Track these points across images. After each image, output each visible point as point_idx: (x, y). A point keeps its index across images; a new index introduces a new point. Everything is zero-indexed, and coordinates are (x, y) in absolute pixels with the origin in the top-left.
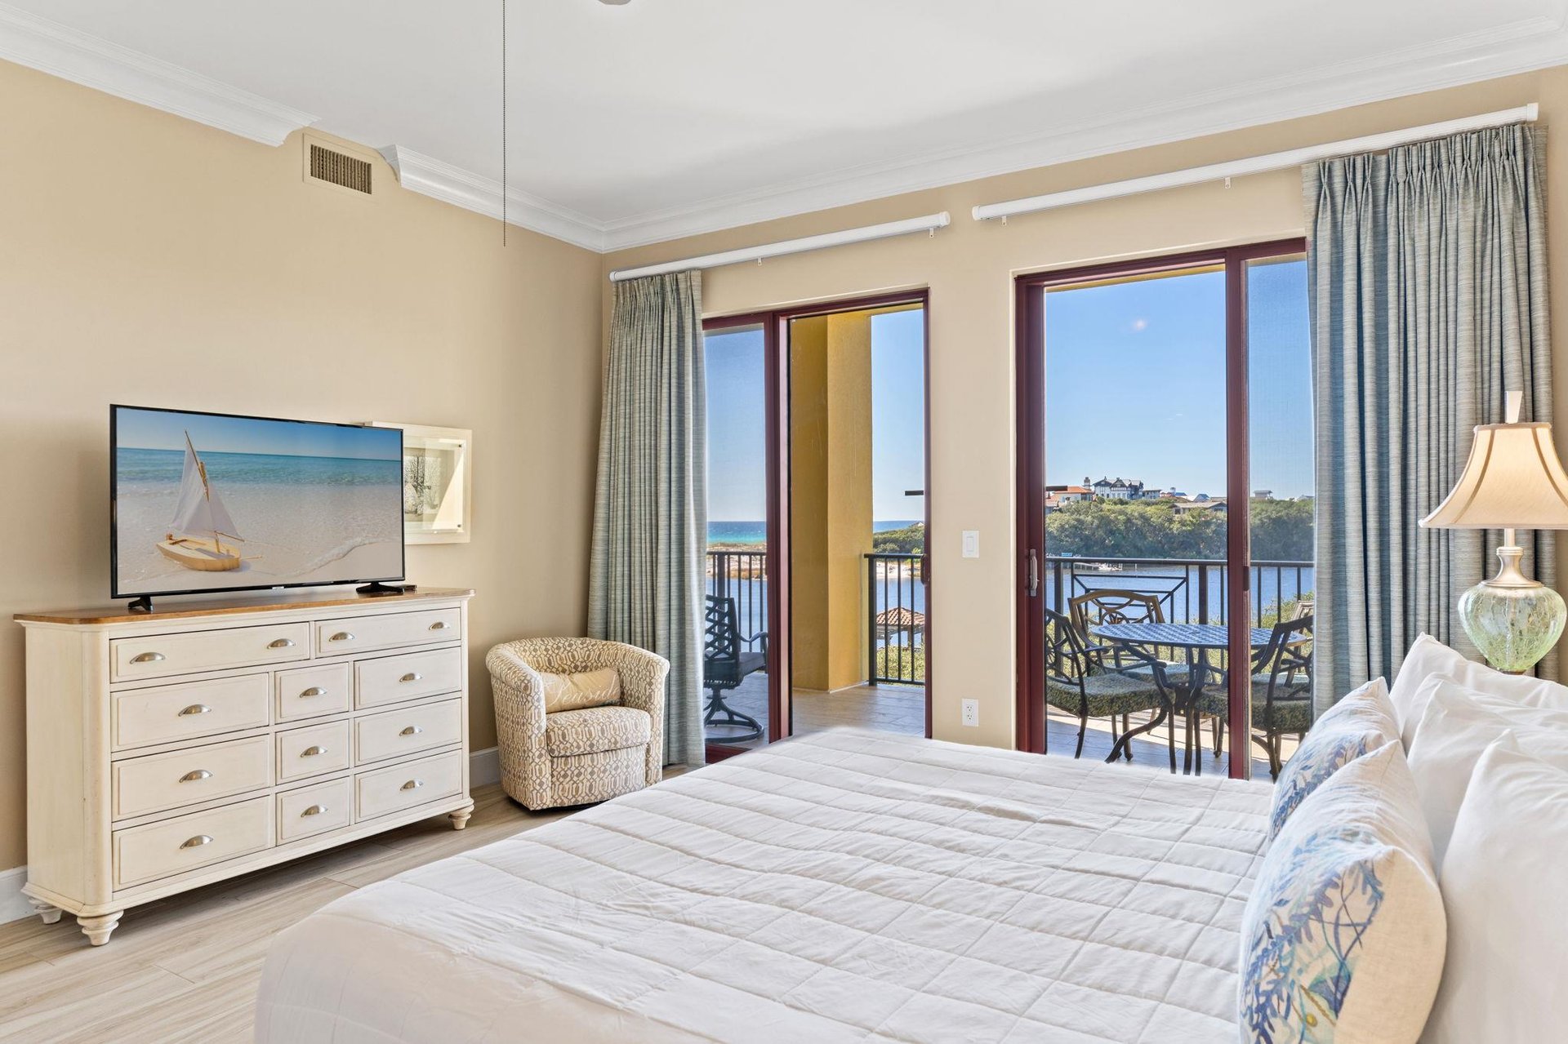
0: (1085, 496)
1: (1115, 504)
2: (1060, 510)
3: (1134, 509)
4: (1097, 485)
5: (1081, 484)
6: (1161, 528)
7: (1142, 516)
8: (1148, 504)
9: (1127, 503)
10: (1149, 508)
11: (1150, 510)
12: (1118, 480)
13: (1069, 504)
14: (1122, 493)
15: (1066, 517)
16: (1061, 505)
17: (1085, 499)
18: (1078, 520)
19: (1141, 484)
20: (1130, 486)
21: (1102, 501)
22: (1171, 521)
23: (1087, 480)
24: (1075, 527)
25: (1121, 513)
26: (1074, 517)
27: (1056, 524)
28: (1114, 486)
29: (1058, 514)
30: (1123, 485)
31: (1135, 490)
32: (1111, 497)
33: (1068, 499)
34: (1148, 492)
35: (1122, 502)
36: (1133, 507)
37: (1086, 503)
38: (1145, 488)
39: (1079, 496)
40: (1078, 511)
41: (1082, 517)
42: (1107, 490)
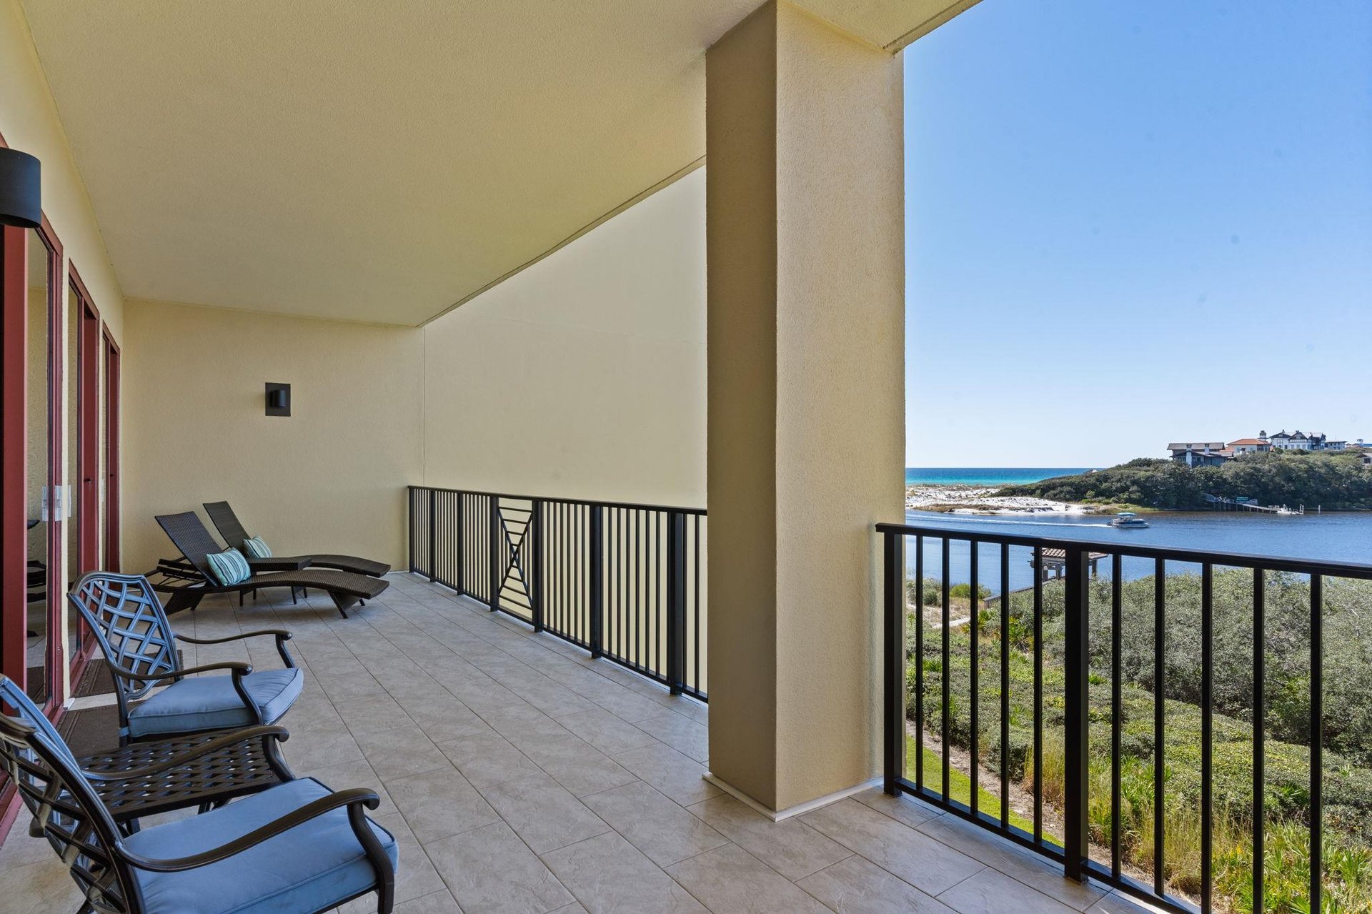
0: (1260, 447)
1: (1295, 454)
2: (1235, 460)
3: (1317, 458)
4: (1273, 437)
5: (1256, 436)
6: (1349, 475)
7: (1326, 465)
8: (1332, 454)
9: (1307, 453)
10: (1333, 458)
11: (1335, 460)
12: (1298, 433)
13: (1245, 454)
14: (1301, 445)
15: (1242, 465)
16: (1235, 455)
17: (1262, 449)
18: (1254, 468)
19: (1324, 437)
20: (1311, 438)
21: (1281, 452)
22: (1360, 469)
23: (1263, 433)
24: (1252, 475)
25: (1302, 462)
26: (1250, 465)
27: (1231, 472)
28: (1293, 438)
29: (1233, 463)
30: (1303, 438)
31: (1317, 442)
32: (1290, 448)
33: (1244, 450)
34: (1331, 443)
35: (1302, 452)
36: (1316, 457)
37: (1263, 453)
38: (1328, 440)
39: (1255, 448)
40: (1254, 460)
41: (1258, 466)
42: (1285, 442)
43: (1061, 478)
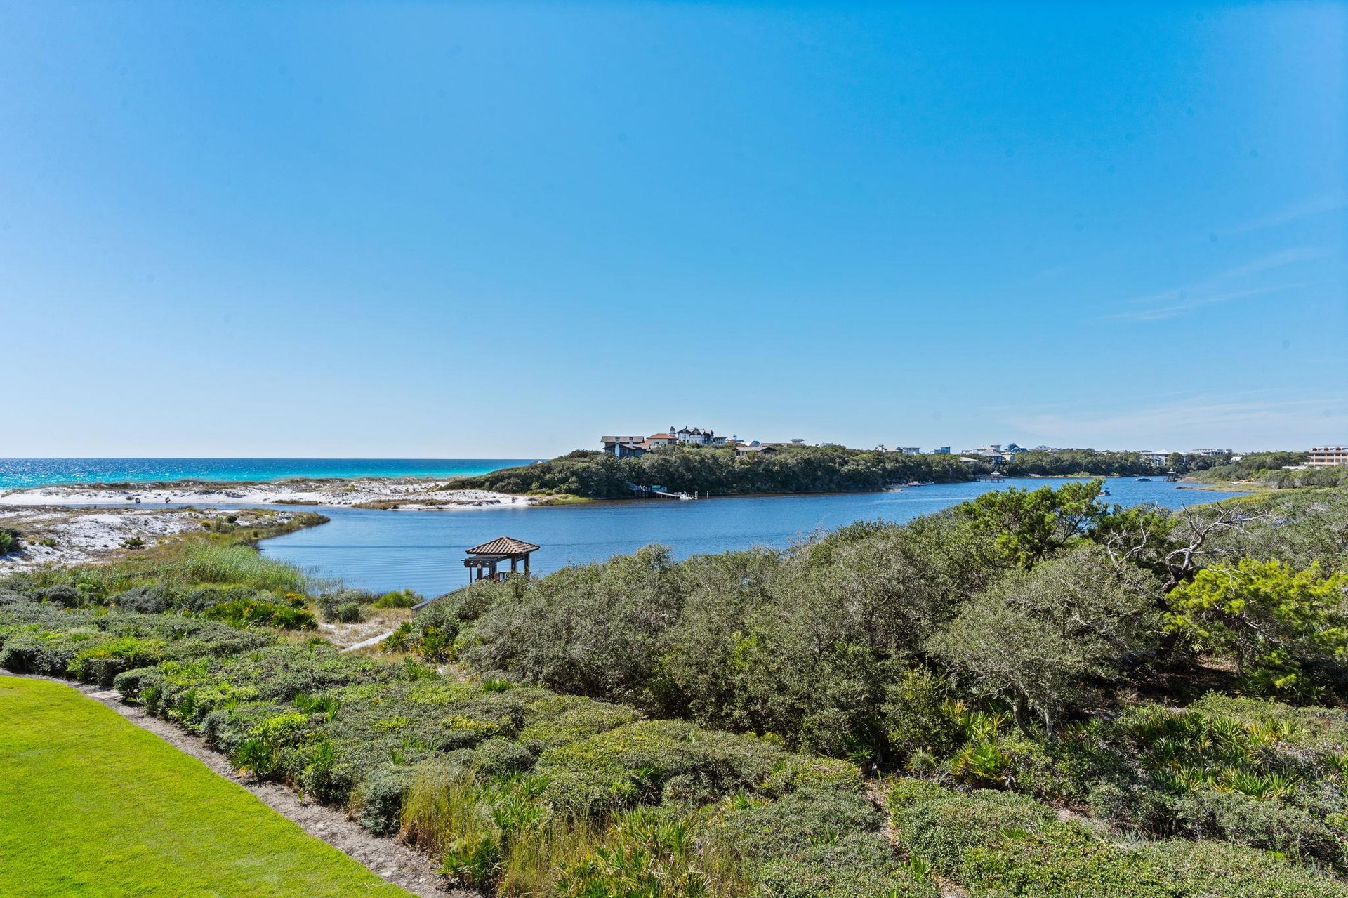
0: (671, 441)
1: (693, 447)
2: (652, 452)
3: (707, 451)
4: (679, 432)
5: (667, 431)
6: (727, 466)
7: (713, 457)
8: (717, 448)
9: (701, 447)
10: (717, 451)
11: (719, 452)
12: (696, 429)
13: (658, 447)
14: (698, 439)
15: (656, 457)
16: (652, 447)
17: (671, 443)
18: (665, 460)
19: (712, 433)
20: (705, 434)
21: (684, 445)
22: (733, 461)
23: (672, 429)
24: (663, 465)
25: (698, 454)
26: (662, 457)
27: (649, 463)
28: (692, 433)
29: (650, 455)
30: (699, 434)
31: (708, 437)
32: (690, 442)
33: (658, 443)
34: (717, 439)
35: (698, 446)
36: (706, 450)
37: (671, 446)
38: (715, 436)
39: (666, 441)
40: (664, 452)
41: (668, 457)
42: (687, 437)
43: (509, 470)
